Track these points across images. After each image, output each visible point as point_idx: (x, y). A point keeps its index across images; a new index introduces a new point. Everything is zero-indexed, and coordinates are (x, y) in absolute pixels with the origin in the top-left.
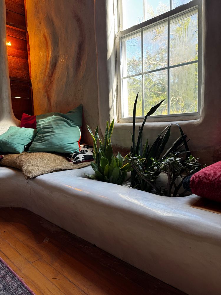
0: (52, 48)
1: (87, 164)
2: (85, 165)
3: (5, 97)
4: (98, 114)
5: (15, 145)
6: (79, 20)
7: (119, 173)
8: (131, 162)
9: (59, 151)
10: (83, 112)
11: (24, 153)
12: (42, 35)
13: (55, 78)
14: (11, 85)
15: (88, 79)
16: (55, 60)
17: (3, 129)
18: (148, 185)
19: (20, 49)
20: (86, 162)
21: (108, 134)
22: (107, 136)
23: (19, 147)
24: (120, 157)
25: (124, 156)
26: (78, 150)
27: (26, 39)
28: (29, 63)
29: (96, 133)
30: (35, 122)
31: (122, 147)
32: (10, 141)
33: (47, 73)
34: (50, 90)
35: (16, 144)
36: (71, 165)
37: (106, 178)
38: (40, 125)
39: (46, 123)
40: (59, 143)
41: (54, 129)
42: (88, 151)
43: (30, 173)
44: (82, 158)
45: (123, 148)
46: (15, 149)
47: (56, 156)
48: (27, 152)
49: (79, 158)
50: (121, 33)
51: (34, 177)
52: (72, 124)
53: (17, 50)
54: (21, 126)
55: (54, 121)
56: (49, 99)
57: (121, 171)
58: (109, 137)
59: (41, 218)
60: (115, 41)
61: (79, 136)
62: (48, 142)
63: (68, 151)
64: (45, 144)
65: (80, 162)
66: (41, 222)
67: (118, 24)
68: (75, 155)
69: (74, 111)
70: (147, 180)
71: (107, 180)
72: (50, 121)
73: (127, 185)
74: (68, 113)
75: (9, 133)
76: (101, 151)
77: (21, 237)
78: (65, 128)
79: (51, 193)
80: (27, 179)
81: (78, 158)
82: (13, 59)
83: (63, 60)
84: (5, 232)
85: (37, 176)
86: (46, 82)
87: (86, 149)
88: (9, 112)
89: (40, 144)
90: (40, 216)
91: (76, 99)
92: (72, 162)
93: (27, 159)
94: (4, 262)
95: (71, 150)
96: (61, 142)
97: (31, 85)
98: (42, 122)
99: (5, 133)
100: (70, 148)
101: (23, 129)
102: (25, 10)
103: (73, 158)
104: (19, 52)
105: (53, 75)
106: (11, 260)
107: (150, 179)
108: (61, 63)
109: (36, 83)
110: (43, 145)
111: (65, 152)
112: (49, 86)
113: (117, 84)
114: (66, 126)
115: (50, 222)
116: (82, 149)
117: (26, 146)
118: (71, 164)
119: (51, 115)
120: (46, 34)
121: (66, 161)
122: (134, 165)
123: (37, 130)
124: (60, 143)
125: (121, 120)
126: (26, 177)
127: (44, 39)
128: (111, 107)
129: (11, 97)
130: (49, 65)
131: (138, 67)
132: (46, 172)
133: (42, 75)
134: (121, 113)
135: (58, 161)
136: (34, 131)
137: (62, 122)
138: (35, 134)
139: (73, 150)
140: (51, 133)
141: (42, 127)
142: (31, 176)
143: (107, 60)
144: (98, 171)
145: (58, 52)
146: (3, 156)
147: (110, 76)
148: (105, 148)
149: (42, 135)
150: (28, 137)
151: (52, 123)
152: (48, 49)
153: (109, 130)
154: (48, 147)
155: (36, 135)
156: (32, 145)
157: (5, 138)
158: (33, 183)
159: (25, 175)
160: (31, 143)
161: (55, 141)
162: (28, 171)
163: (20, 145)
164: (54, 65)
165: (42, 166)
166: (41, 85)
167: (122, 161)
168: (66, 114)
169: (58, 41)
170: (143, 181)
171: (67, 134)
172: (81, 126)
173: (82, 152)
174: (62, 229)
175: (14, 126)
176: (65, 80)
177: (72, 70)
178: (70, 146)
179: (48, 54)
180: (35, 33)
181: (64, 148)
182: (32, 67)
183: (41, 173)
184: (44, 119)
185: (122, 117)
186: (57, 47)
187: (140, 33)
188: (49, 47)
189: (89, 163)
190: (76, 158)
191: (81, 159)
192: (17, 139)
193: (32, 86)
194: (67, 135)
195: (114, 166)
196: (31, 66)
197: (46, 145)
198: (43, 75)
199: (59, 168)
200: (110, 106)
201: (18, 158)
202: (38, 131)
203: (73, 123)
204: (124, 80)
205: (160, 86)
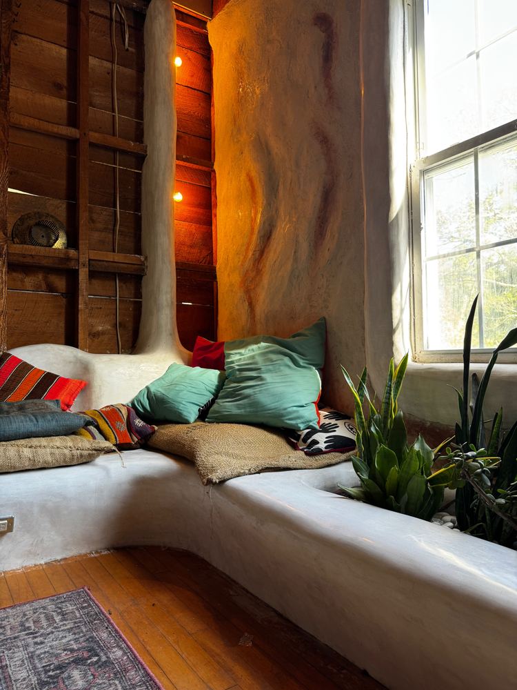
0: (265, 202)
1: (337, 460)
2: (333, 461)
3: (165, 303)
4: (364, 340)
5: (182, 405)
6: (324, 140)
7: (424, 491)
8: (460, 465)
9: (273, 422)
10: (327, 336)
11: (198, 423)
12: (245, 175)
13: (268, 263)
14: (177, 279)
15: (341, 263)
16: (270, 225)
17: (157, 370)
18: (504, 528)
19: (199, 206)
20: (334, 453)
21: (392, 389)
22: (390, 394)
23: (189, 410)
24: (422, 447)
25: (433, 447)
26: (315, 422)
27: (211, 184)
28: (213, 233)
29: (361, 384)
30: (223, 357)
31: (424, 420)
32: (170, 395)
33: (250, 253)
34: (254, 289)
35: (184, 403)
36: (300, 458)
37: (391, 499)
38: (232, 362)
39: (244, 360)
40: (273, 405)
41: (264, 373)
42: (338, 427)
43: (213, 470)
44: (325, 442)
45: (428, 424)
46: (180, 413)
47: (266, 433)
48: (204, 421)
49: (318, 443)
50: (424, 162)
51: (223, 482)
52: (301, 362)
53: (192, 209)
54: (192, 363)
55: (263, 354)
56: (251, 307)
57: (429, 485)
58: (395, 395)
59: (229, 582)
60: (409, 179)
61: (317, 389)
62: (250, 402)
63: (292, 425)
64: (244, 406)
65: (319, 452)
66: (231, 593)
67: (416, 143)
68: (309, 435)
69: (307, 332)
70: (503, 514)
71: (394, 505)
72: (253, 354)
73: (445, 522)
74: (294, 337)
75: (168, 379)
76: (376, 429)
77: (190, 623)
78: (287, 371)
79: (259, 524)
80: (206, 485)
81: (316, 442)
82: (184, 227)
83: (286, 225)
84: (153, 605)
85: (228, 479)
86: (247, 271)
87: (333, 422)
88: (171, 334)
89: (232, 405)
90: (229, 578)
91: (311, 306)
92: (302, 450)
93: (206, 437)
94: (157, 681)
95: (299, 421)
96: (277, 402)
97: (215, 277)
98: (237, 357)
99: (162, 378)
100: (298, 418)
101: (198, 369)
102: (212, 128)
103: (305, 440)
104: (196, 212)
105: (264, 257)
106: (170, 677)
107: (511, 511)
108: (282, 231)
109: (226, 274)
110: (238, 407)
111: (285, 426)
112: (252, 279)
113: (413, 272)
114: (289, 366)
115: (251, 594)
116: (323, 421)
117: (203, 407)
118: (298, 457)
119: (257, 342)
120: (253, 174)
121: (287, 448)
122: (467, 472)
123: (227, 373)
124: (276, 404)
125: (421, 356)
126: (205, 480)
127: (248, 183)
128: (398, 324)
129: (176, 303)
130: (255, 237)
131: (446, 226)
132: (247, 471)
133: (239, 258)
134: (422, 339)
135: (270, 446)
136: (220, 376)
137: (281, 357)
138: (222, 381)
139: (303, 423)
140: (256, 382)
141: (237, 367)
142: (215, 477)
143: (390, 221)
144: (371, 481)
145: (277, 210)
146: (156, 428)
147: (395, 256)
148: (385, 423)
149: (236, 385)
150: (207, 387)
151: (259, 359)
152: (255, 204)
153: (394, 379)
154: (250, 412)
155: (224, 385)
156: (215, 407)
157: (160, 390)
158: (217, 495)
159: (201, 474)
160: (213, 402)
161: (265, 399)
162: (209, 466)
163: (192, 405)
164: (267, 236)
165: (236, 457)
166: (236, 278)
167: (429, 458)
168: (288, 340)
169: (278, 186)
170: (493, 515)
171: (292, 384)
172: (322, 367)
173: (325, 429)
174: (280, 615)
175: (179, 362)
176: (289, 266)
177: (305, 246)
178: (297, 411)
179: (256, 214)
180: (231, 173)
181: (282, 416)
182: (219, 241)
183: (235, 473)
184: (242, 351)
185: (425, 349)
186: (275, 198)
187: (472, 159)
188: (257, 199)
189: (343, 456)
190: (309, 441)
191: (322, 446)
192: (185, 392)
193: (218, 280)
194: (290, 386)
195: (411, 472)
196: (218, 239)
197: (244, 408)
198: (242, 258)
199: (274, 463)
200: (395, 322)
201: (187, 433)
202: (229, 375)
203: (303, 359)
204: (430, 263)
205: (502, 268)
